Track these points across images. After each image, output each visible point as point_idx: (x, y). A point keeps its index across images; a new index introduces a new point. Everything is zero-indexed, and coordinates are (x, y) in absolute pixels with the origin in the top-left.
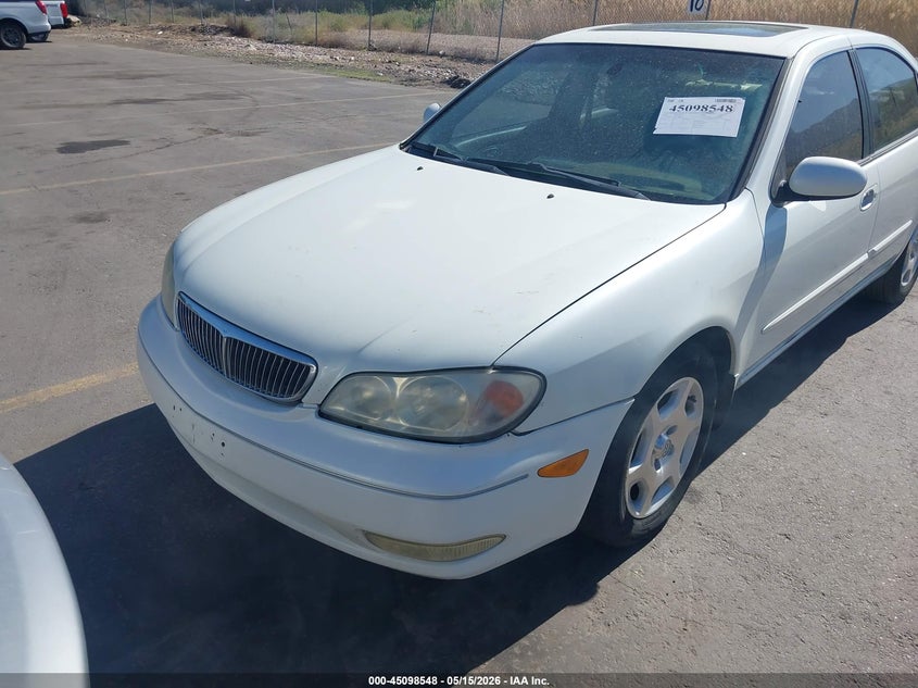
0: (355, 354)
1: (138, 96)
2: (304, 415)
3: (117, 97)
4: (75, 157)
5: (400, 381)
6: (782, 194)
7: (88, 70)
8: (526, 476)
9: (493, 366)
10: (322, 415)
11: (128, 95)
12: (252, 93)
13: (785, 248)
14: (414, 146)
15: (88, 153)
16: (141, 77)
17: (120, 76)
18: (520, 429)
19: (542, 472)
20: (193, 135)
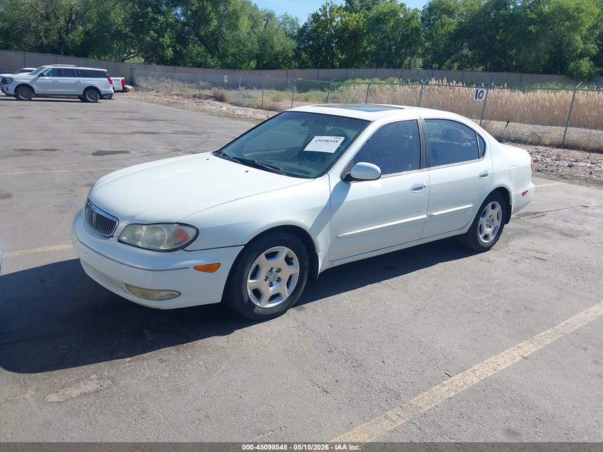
0: (132, 218)
1: (146, 130)
2: (113, 241)
3: (135, 130)
4: (99, 157)
5: (144, 227)
6: (347, 179)
7: (127, 116)
8: (188, 268)
9: (177, 223)
10: (120, 241)
11: (141, 129)
12: (211, 133)
13: (346, 200)
14: (219, 153)
15: (106, 156)
16: (154, 120)
17: (142, 120)
18: (186, 249)
19: (196, 268)
20: (165, 151)
